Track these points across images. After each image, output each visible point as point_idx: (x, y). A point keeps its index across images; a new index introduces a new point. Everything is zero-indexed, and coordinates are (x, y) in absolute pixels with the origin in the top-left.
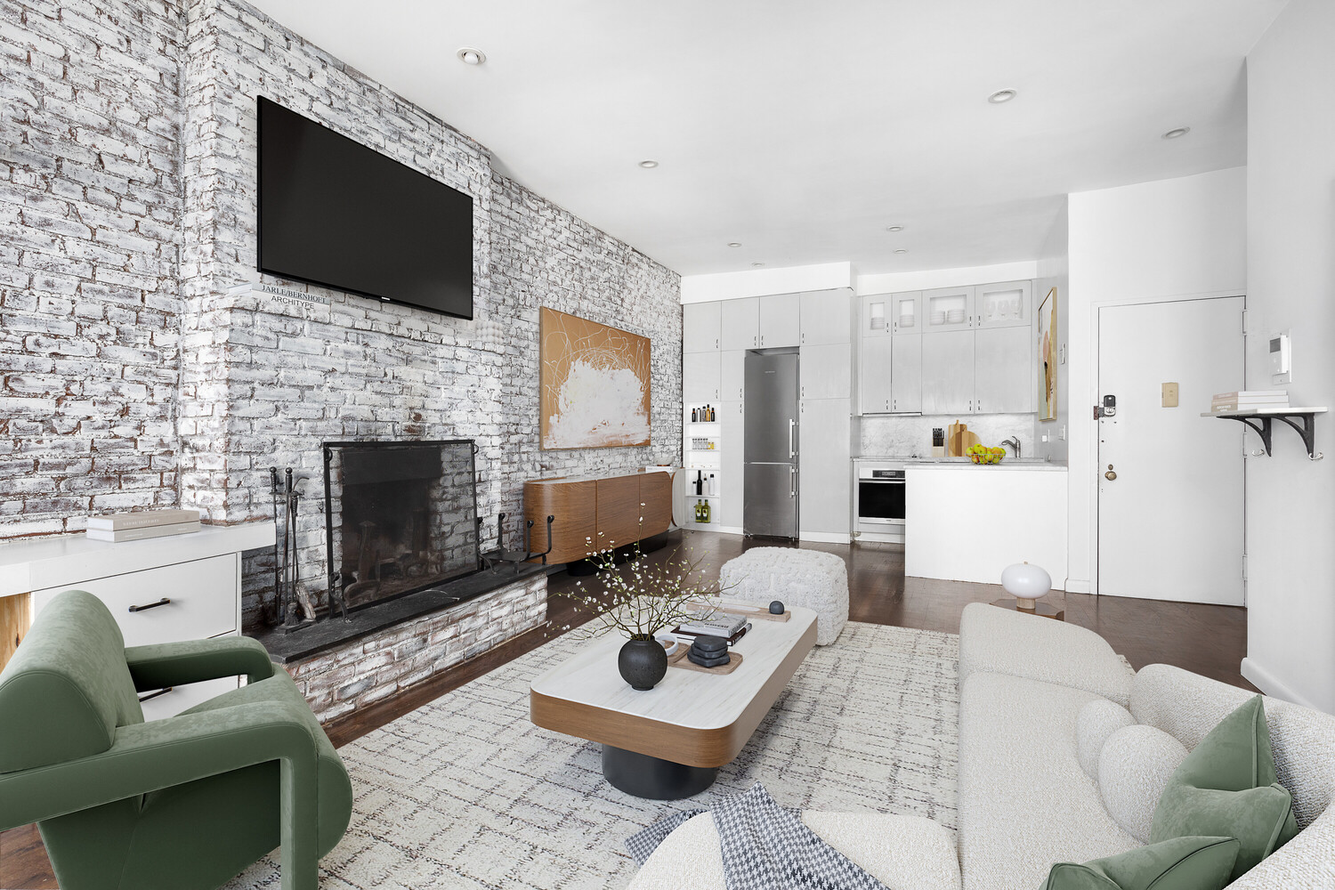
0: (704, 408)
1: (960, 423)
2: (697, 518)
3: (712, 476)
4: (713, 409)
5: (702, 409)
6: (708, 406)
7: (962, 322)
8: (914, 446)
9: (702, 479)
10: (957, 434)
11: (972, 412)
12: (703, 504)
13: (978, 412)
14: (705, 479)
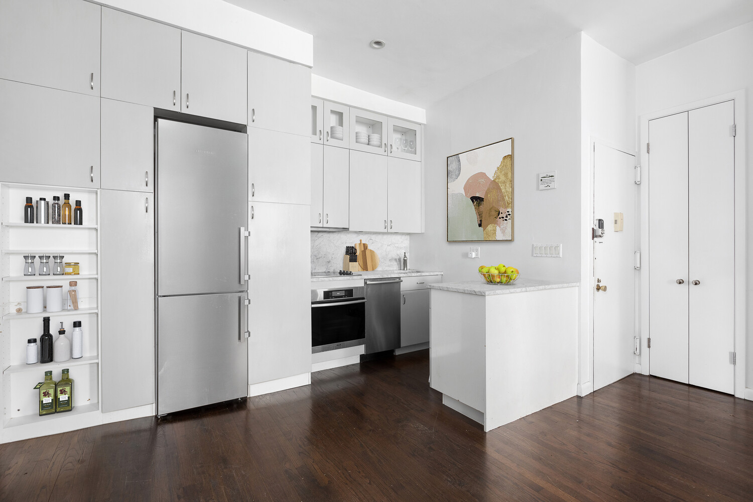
0: (56, 198)
1: (363, 242)
2: (43, 406)
3: (77, 324)
4: (78, 203)
5: (50, 199)
6: (67, 196)
7: (379, 147)
8: (329, 262)
9: (53, 330)
10: (362, 251)
11: (385, 231)
12: (57, 376)
13: (390, 231)
14: (62, 332)
